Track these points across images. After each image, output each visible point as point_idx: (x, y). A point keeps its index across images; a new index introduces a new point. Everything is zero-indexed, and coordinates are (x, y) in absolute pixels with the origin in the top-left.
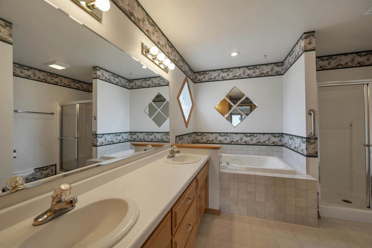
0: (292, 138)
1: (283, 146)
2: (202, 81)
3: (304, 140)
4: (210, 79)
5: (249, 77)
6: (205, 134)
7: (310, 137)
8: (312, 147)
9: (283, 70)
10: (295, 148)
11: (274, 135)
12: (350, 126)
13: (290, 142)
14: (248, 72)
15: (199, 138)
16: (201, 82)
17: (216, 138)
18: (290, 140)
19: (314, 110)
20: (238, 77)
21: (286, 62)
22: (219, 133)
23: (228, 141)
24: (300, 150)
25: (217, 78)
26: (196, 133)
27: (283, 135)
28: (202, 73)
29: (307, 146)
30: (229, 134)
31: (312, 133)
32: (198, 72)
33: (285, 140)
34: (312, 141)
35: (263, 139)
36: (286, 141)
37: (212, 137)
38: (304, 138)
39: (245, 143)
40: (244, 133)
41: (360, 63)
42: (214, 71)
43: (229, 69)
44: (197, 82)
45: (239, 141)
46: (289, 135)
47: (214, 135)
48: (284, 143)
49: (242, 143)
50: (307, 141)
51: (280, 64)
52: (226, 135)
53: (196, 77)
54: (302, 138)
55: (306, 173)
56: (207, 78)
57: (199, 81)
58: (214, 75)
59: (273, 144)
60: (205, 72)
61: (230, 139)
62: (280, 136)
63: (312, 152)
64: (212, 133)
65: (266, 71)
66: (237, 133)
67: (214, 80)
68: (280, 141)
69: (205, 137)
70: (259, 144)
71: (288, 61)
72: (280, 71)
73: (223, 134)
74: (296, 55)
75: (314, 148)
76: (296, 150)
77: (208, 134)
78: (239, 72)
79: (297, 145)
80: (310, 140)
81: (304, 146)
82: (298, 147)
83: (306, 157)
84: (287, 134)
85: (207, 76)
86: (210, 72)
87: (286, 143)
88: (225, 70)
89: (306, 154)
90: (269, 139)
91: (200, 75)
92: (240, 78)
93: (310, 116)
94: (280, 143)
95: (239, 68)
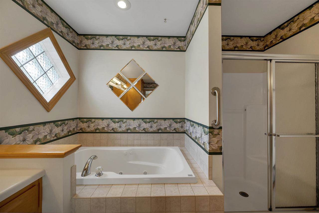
0: (193, 125)
1: (184, 132)
2: (90, 47)
3: (207, 130)
4: (100, 46)
5: (150, 49)
6: (93, 120)
7: (214, 127)
8: (215, 140)
9: (185, 45)
10: (196, 138)
11: (175, 120)
12: (245, 110)
13: (191, 129)
14: (149, 43)
15: (84, 125)
16: (87, 48)
17: (108, 125)
18: (191, 126)
19: (219, 88)
20: (136, 48)
21: (189, 34)
22: (111, 119)
23: (124, 128)
24: (201, 142)
25: (110, 46)
26: (80, 118)
27: (184, 120)
28: (90, 37)
29: (210, 138)
30: (125, 120)
31: (215, 121)
32: (84, 35)
33: (186, 126)
34: (216, 131)
35: (164, 125)
36: (188, 128)
37: (102, 124)
38: (206, 127)
39: (144, 131)
40: (143, 119)
41: (252, 48)
42: (107, 36)
43: (125, 37)
44: (82, 48)
45: (137, 129)
46: (191, 121)
47: (105, 121)
48: (185, 130)
49: (141, 131)
50: (210, 132)
51: (183, 39)
52: (121, 121)
53: (81, 41)
54: (204, 126)
55: (208, 178)
56: (96, 45)
57: (85, 48)
58: (107, 41)
59: (174, 131)
60: (94, 36)
61: (126, 126)
62: (181, 121)
63: (215, 147)
64: (103, 119)
65: (168, 44)
66: (134, 119)
67: (107, 48)
68: (182, 127)
69: (93, 125)
70: (160, 131)
71: (190, 32)
72: (182, 47)
73: (117, 120)
74: (198, 18)
75: (218, 141)
76: (196, 141)
77: (97, 121)
78: (138, 42)
79: (198, 135)
80: (213, 130)
81: (206, 138)
82: (199, 137)
83: (208, 155)
84: (188, 120)
85: (97, 42)
86: (101, 37)
87: (187, 129)
88: (121, 37)
89: (209, 150)
90: (170, 125)
91: (87, 39)
92: (138, 49)
93: (214, 96)
94: (182, 130)
95: (138, 36)
